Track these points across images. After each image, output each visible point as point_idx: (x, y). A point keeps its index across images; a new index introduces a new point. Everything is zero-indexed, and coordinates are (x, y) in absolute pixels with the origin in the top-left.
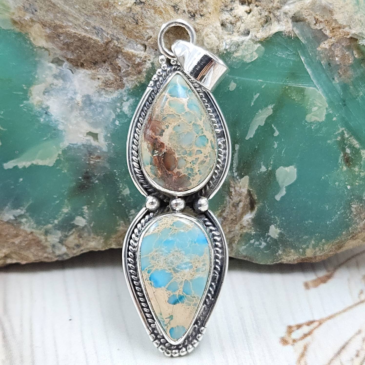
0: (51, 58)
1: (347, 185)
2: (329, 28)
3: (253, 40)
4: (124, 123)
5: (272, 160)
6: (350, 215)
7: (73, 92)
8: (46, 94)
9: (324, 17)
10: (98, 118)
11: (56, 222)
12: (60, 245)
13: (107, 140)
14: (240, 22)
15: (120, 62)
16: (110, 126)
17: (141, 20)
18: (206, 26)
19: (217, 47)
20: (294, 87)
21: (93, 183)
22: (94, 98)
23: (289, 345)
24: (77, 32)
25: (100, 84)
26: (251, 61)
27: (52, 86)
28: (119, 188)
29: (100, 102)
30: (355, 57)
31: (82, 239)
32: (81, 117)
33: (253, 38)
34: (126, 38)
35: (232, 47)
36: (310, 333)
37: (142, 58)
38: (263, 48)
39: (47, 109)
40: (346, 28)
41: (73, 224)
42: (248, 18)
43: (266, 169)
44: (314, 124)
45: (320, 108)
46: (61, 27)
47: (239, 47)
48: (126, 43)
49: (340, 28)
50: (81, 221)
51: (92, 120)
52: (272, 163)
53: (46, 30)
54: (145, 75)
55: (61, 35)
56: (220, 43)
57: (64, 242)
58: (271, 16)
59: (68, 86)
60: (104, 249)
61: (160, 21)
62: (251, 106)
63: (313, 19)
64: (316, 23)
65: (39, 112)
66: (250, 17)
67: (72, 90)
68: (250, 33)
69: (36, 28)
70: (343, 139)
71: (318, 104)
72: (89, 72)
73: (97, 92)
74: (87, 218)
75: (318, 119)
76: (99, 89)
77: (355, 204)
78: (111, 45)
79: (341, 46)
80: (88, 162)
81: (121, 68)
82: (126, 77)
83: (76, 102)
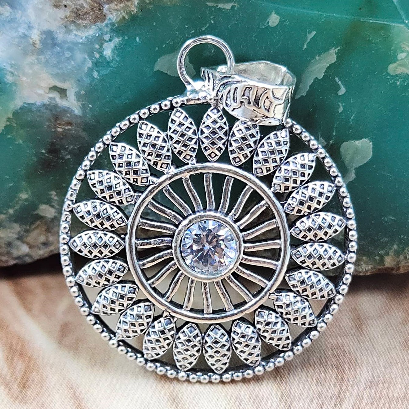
4: (106, 74)
5: (335, 130)
7: (26, 26)
10: (65, 66)
11: (11, 211)
12: (19, 243)
13: (81, 100)
16: (85, 79)
21: (63, 158)
22: (59, 35)
25: (69, 14)
29: (69, 43)
31: (52, 235)
32: (39, 65)
41: (37, 214)
43: (326, 143)
44: (400, 77)
50: (49, 211)
51: (57, 71)
52: (334, 134)
57: (25, 239)
59: (18, 16)
62: (303, 49)
67: (26, 23)
71: (408, 49)
73: (63, 26)
74: (57, 207)
75: (406, 71)
76: (65, 22)
80: (53, 130)
82: (108, 4)
83: (31, 41)
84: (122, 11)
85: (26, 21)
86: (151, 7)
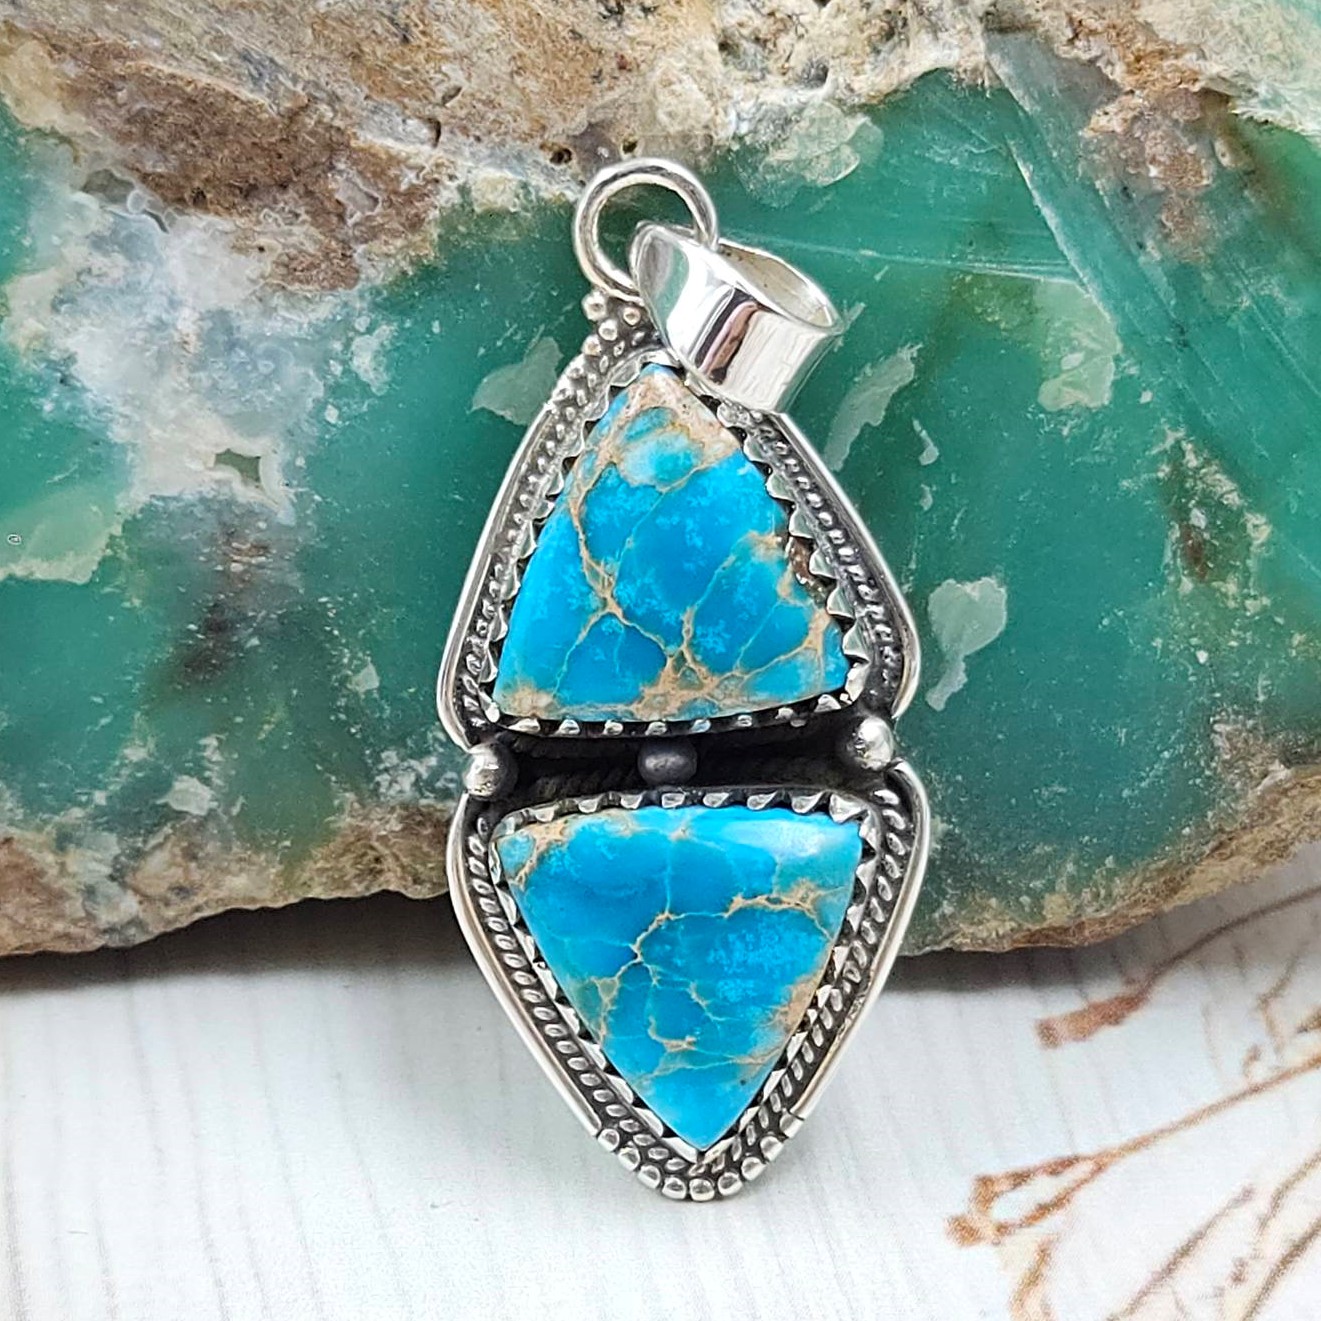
0: (83, 172)
1: (1198, 647)
2: (1125, 57)
3: (840, 100)
4: (361, 416)
5: (914, 556)
6: (1208, 766)
7: (164, 300)
8: (63, 308)
9: (1105, 15)
10: (260, 397)
11: (100, 798)
12: (113, 889)
13: (295, 482)
14: (792, 34)
15: (342, 185)
16: (305, 427)
17: (421, 27)
18: (664, 49)
19: (706, 127)
20: (995, 276)
21: (239, 646)
22: (246, 321)
23: (982, 1244)
24: (178, 72)
25: (268, 270)
26: (832, 180)
27: (83, 278)
28: (339, 666)
29: (268, 338)
30: (1219, 163)
31: (199, 867)
32: (195, 396)
33: (839, 94)
34: (362, 96)
35: (761, 128)
36: (1059, 1202)
37: (423, 168)
38: (877, 133)
39: (68, 366)
40: (1187, 56)
41: (166, 805)
42: (822, 21)
44: (1071, 417)
45: (1091, 354)
46: (120, 54)
47: (788, 129)
48: (365, 114)
49: (1162, 54)
50: (196, 794)
51: (236, 406)
52: (913, 566)
53: (64, 66)
54: (435, 232)
55: (119, 84)
56: (717, 113)
57: (128, 879)
58: (908, 10)
59: (145, 276)
60: (280, 904)
61: (491, 29)
62: (835, 350)
63: (1065, 22)
64: (1076, 36)
65: (38, 379)
66: (829, 15)
67: (162, 293)
68: (830, 76)
69: (26, 59)
70: (1179, 472)
71: (1086, 342)
72: (225, 224)
73: (254, 298)
74: (218, 782)
75: (1085, 399)
76: (261, 288)
77: (1227, 722)
78: (307, 120)
79: (1167, 122)
80: (220, 568)
81: (345, 209)
82: (366, 241)
83: (177, 338)
84: (399, 257)
85: (164, 289)
86: (468, 244)
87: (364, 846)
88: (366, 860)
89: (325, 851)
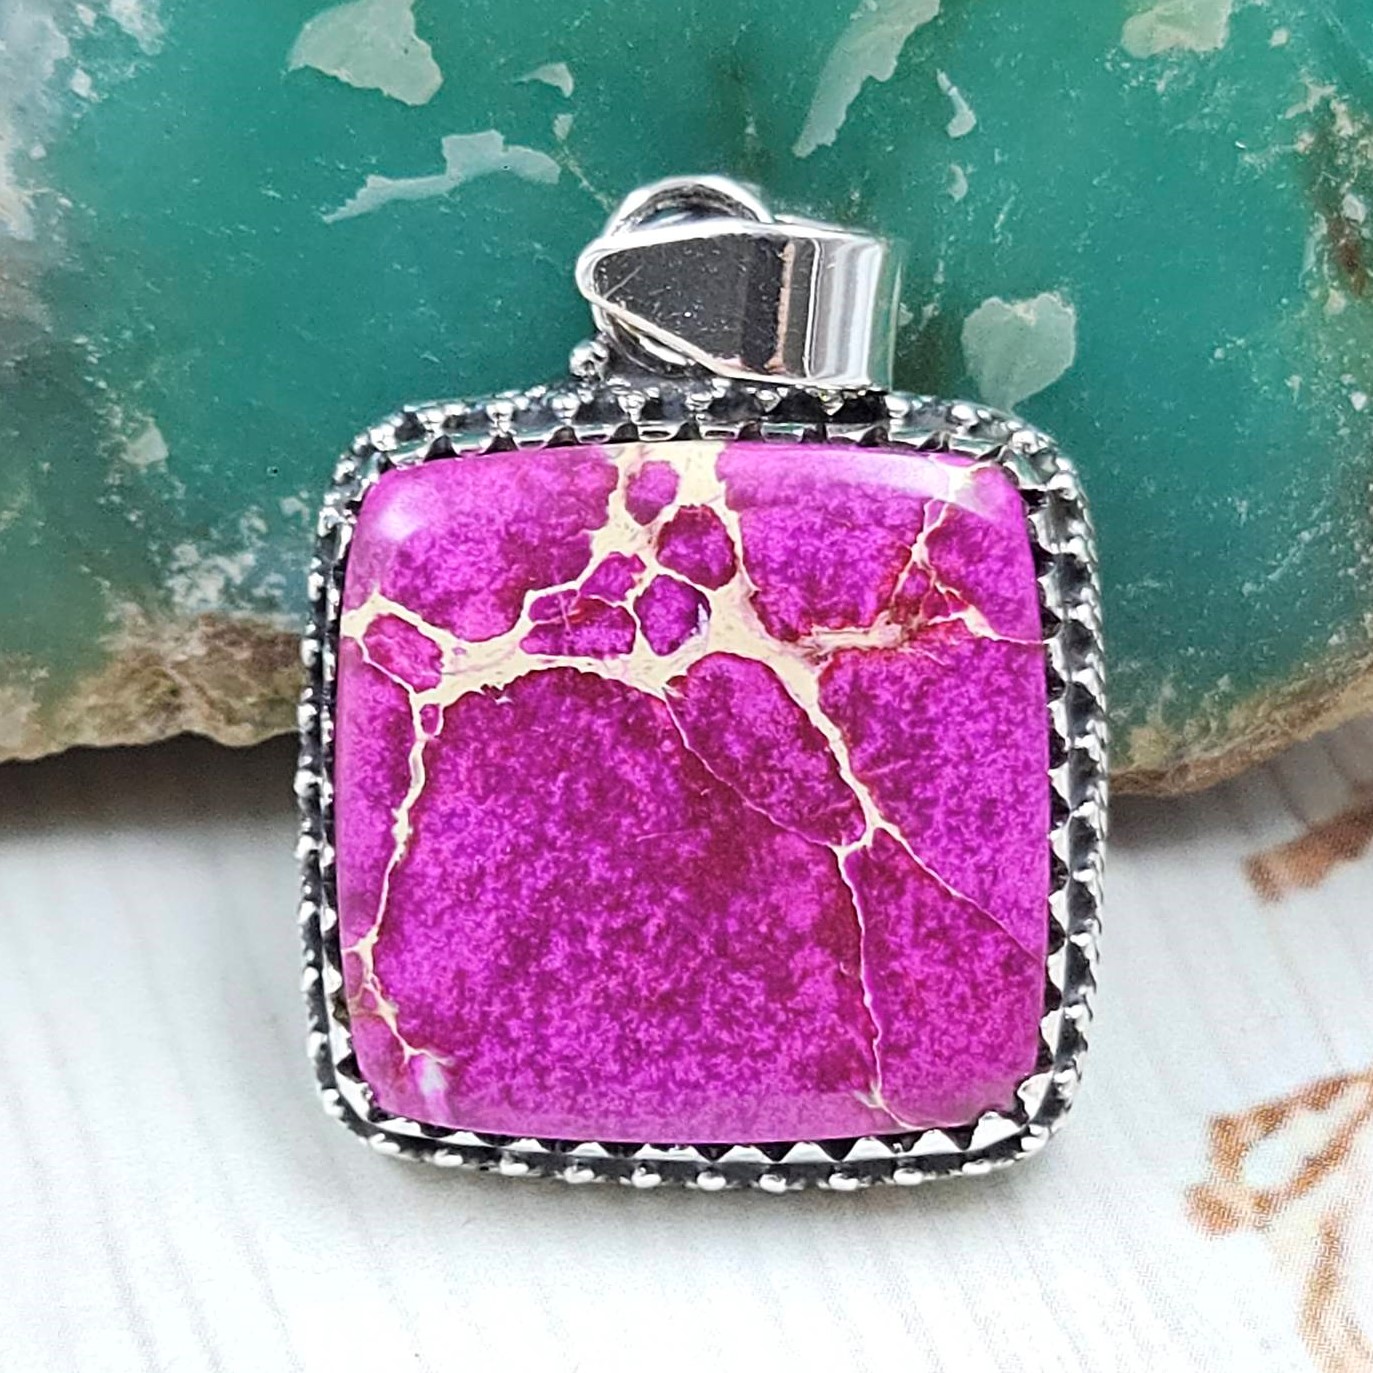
1: (1352, 387)
4: (122, 83)
5: (941, 266)
13: (32, 181)
16: (44, 102)
28: (107, 430)
43: (911, 315)
44: (1167, 66)
52: (939, 279)
70: (1327, 143)
75: (1189, 40)
87: (154, 673)
88: (159, 691)
89: (100, 681)
